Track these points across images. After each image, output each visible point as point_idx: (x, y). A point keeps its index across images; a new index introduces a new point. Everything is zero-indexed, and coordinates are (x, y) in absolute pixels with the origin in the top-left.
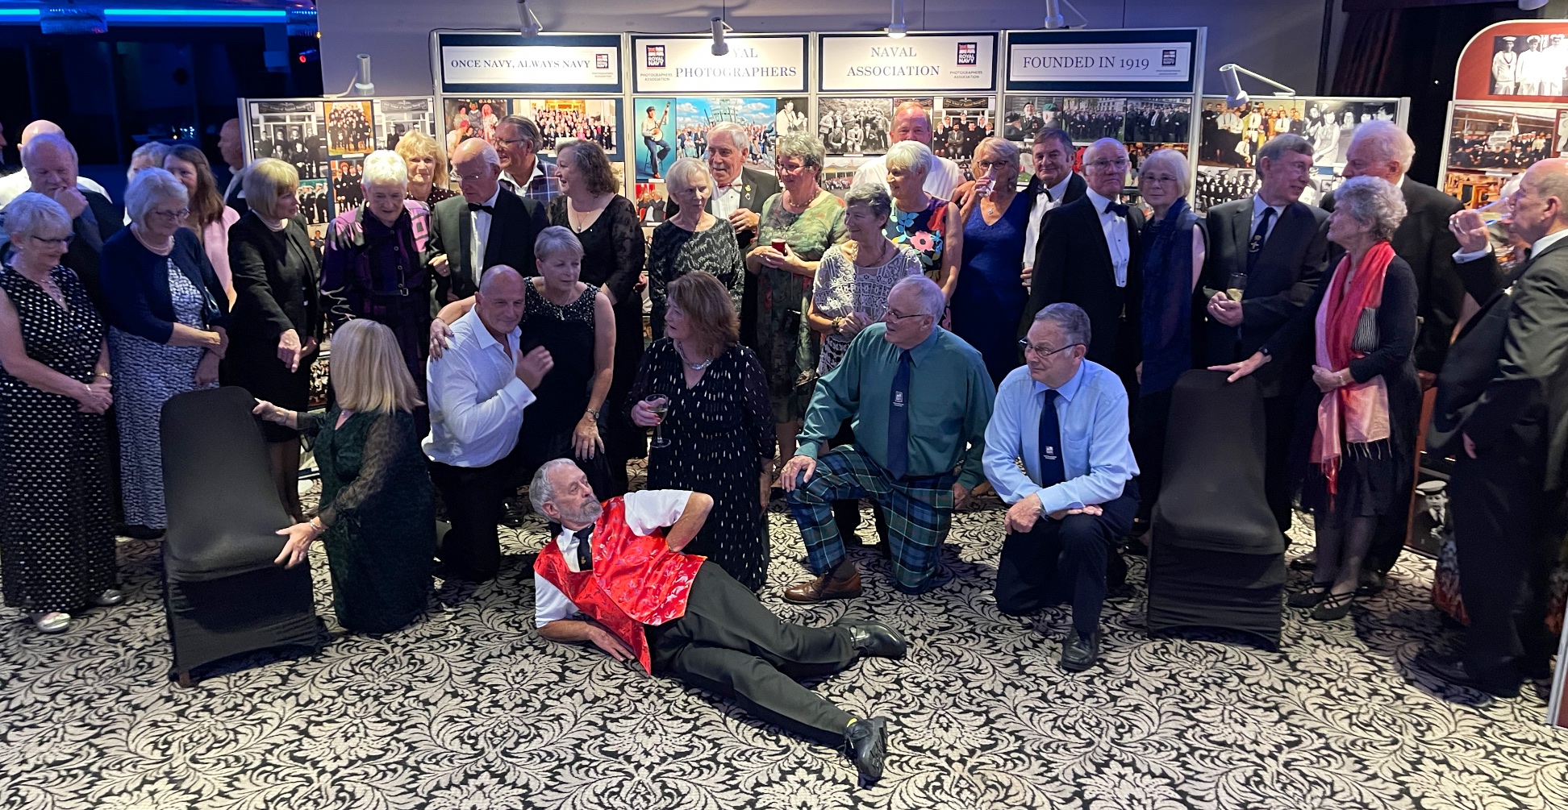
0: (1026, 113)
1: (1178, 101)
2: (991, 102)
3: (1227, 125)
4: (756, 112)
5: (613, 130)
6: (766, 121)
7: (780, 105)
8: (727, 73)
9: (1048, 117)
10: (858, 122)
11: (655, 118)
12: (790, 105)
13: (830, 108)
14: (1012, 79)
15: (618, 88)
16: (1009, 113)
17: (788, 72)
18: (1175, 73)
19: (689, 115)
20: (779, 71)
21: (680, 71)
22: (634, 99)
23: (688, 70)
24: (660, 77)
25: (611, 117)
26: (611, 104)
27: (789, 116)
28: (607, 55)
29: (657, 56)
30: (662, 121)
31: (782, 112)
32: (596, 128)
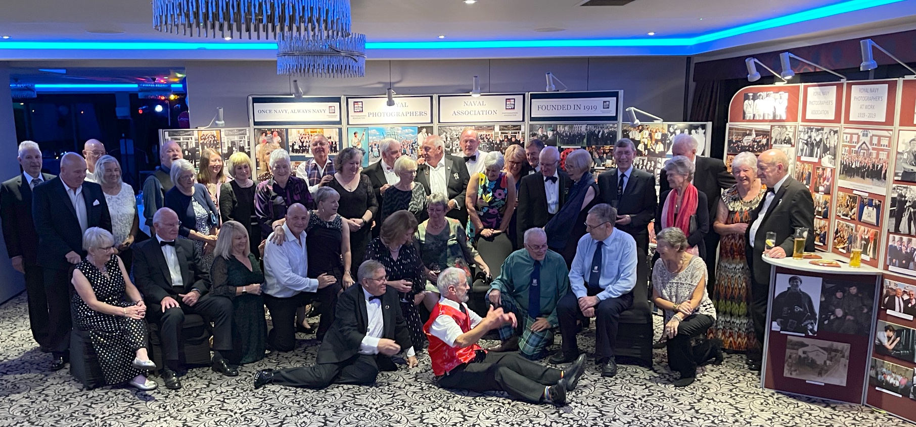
0: (540, 133)
1: (611, 125)
2: (523, 127)
3: (634, 136)
4: (407, 134)
5: (338, 143)
6: (413, 138)
7: (420, 130)
8: (393, 114)
9: (550, 134)
10: (458, 138)
11: (358, 137)
12: (424, 130)
13: (444, 131)
14: (532, 116)
15: (340, 123)
16: (531, 133)
17: (423, 114)
18: (609, 112)
19: (375, 135)
20: (419, 114)
21: (370, 114)
22: (348, 128)
23: (374, 114)
24: (360, 117)
25: (337, 137)
26: (336, 130)
27: (424, 135)
28: (334, 106)
29: (359, 107)
30: (361, 138)
31: (420, 133)
32: (329, 142)
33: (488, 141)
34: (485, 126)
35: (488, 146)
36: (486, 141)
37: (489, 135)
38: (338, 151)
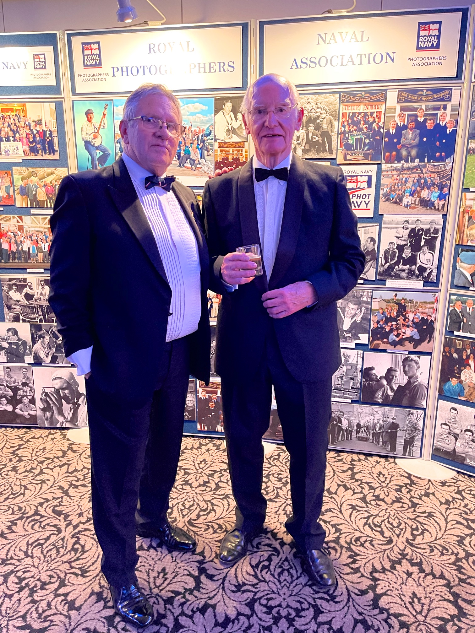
2: (456, 94)
6: (203, 123)
11: (93, 121)
12: (228, 106)
17: (226, 67)
20: (217, 67)
21: (116, 70)
22: (73, 101)
23: (125, 69)
24: (97, 77)
25: (52, 120)
26: (51, 107)
27: (228, 117)
28: (44, 54)
29: (93, 55)
30: (100, 124)
31: (221, 113)
32: (38, 132)
33: (370, 128)
34: (363, 93)
35: (367, 141)
36: (365, 129)
37: (372, 113)
38: (57, 151)
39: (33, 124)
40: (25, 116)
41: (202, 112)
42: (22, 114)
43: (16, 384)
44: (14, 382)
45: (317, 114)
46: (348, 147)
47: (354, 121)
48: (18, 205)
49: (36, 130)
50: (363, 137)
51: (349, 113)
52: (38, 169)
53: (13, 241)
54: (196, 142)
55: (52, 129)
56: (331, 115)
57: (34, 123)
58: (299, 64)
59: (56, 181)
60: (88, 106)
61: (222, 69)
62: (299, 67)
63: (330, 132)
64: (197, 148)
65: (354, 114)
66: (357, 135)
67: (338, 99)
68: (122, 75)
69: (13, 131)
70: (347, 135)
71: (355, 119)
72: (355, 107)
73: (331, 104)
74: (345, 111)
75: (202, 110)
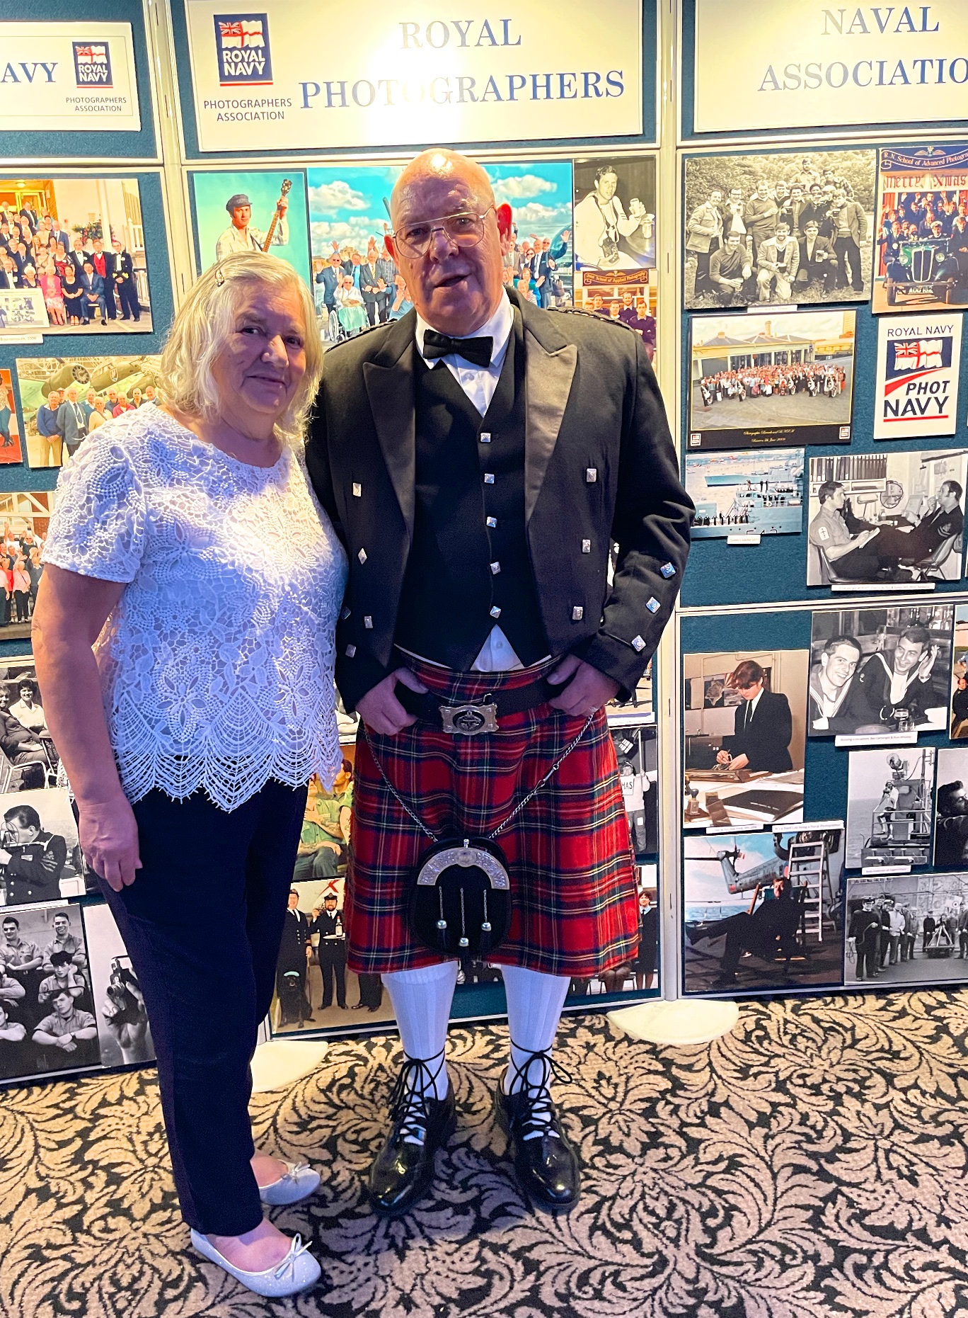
6: (547, 224)
7: (585, 180)
8: (439, 92)
10: (786, 218)
11: (250, 225)
12: (608, 180)
15: (142, 143)
17: (603, 85)
19: (344, 215)
20: (579, 85)
21: (311, 90)
22: (190, 174)
23: (335, 88)
24: (258, 110)
25: (131, 226)
26: (128, 191)
27: (607, 210)
28: (105, 45)
29: (246, 48)
30: (270, 235)
31: (589, 199)
32: (90, 259)
33: (947, 227)
34: (930, 149)
35: (941, 258)
36: (934, 231)
37: (950, 195)
38: (145, 309)
39: (74, 238)
40: (51, 214)
41: (544, 198)
42: (41, 210)
43: (35, 961)
44: (30, 958)
45: (826, 198)
46: (898, 273)
47: (910, 211)
48: (35, 461)
49: (85, 254)
50: (932, 249)
51: (900, 195)
52: (92, 359)
53: (19, 563)
54: (528, 272)
55: (132, 251)
56: (860, 199)
57: (79, 235)
58: (781, 79)
59: (143, 391)
60: (234, 187)
61: (591, 90)
62: (781, 86)
63: (855, 239)
64: (531, 288)
65: (911, 196)
66: (917, 245)
67: (874, 163)
68: (330, 104)
69: (16, 257)
70: (895, 246)
71: (913, 207)
72: (914, 180)
73: (858, 173)
74: (889, 190)
75: (543, 192)
